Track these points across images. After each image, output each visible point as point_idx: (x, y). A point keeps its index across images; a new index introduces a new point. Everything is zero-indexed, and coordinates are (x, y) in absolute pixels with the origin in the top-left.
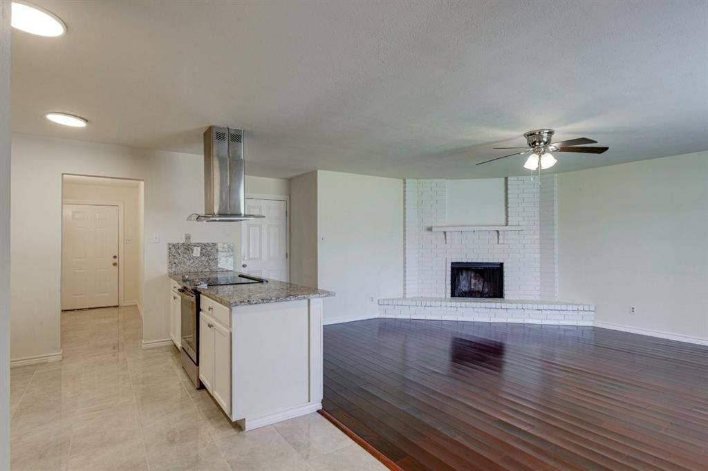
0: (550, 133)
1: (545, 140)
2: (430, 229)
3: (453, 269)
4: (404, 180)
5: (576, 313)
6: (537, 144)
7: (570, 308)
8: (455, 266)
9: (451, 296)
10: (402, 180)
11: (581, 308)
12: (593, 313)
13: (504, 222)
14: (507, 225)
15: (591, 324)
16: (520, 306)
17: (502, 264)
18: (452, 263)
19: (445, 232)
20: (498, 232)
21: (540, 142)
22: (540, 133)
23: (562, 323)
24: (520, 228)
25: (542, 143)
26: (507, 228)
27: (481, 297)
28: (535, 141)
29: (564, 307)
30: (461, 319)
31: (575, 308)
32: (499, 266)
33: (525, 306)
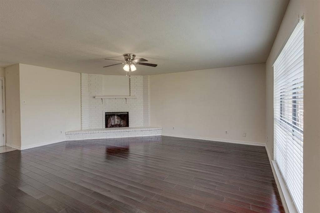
0: (134, 56)
1: (132, 59)
2: (94, 97)
3: (106, 115)
4: (81, 74)
5: (155, 131)
6: (128, 60)
7: (153, 129)
8: (107, 114)
9: (106, 128)
10: (80, 74)
11: (157, 129)
12: (161, 130)
13: (129, 95)
14: (130, 96)
15: (160, 135)
16: (134, 130)
17: (128, 113)
18: (106, 113)
19: (102, 99)
20: (126, 99)
21: (130, 59)
22: (130, 55)
23: (150, 135)
24: (135, 97)
25: (130, 60)
26: (130, 97)
27: (120, 127)
28: (128, 59)
29: (151, 129)
30: (108, 138)
31: (155, 129)
32: (127, 113)
33: (136, 130)
